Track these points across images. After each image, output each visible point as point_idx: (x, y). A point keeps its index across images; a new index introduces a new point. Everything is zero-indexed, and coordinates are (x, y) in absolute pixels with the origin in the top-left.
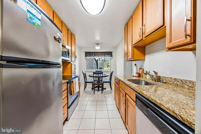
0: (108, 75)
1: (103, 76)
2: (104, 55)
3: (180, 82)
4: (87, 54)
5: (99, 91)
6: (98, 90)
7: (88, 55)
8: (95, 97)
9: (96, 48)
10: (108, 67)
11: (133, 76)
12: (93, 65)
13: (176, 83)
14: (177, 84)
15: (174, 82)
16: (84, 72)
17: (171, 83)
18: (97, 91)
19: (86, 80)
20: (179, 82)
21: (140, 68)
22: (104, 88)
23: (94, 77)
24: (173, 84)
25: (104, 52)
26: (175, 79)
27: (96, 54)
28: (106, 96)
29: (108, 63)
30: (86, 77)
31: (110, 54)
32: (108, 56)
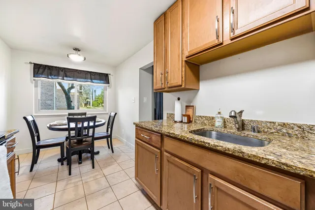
0: (103, 121)
1: (96, 124)
2: (91, 79)
3: (296, 128)
4: (41, 70)
5: (83, 163)
6: (80, 160)
7: (42, 74)
8: (76, 186)
9: (71, 56)
10: (86, 105)
11: (176, 122)
12: (52, 100)
13: (285, 131)
14: (288, 133)
15: (280, 130)
16: (30, 119)
17: (274, 131)
18: (77, 165)
19: (39, 140)
20: (293, 129)
21: (186, 106)
22: (95, 151)
23: (69, 129)
24: (278, 133)
25: (91, 73)
26: (284, 125)
27: (68, 74)
28: (106, 171)
29: (87, 98)
30: (37, 131)
31: (104, 78)
32: (99, 81)
